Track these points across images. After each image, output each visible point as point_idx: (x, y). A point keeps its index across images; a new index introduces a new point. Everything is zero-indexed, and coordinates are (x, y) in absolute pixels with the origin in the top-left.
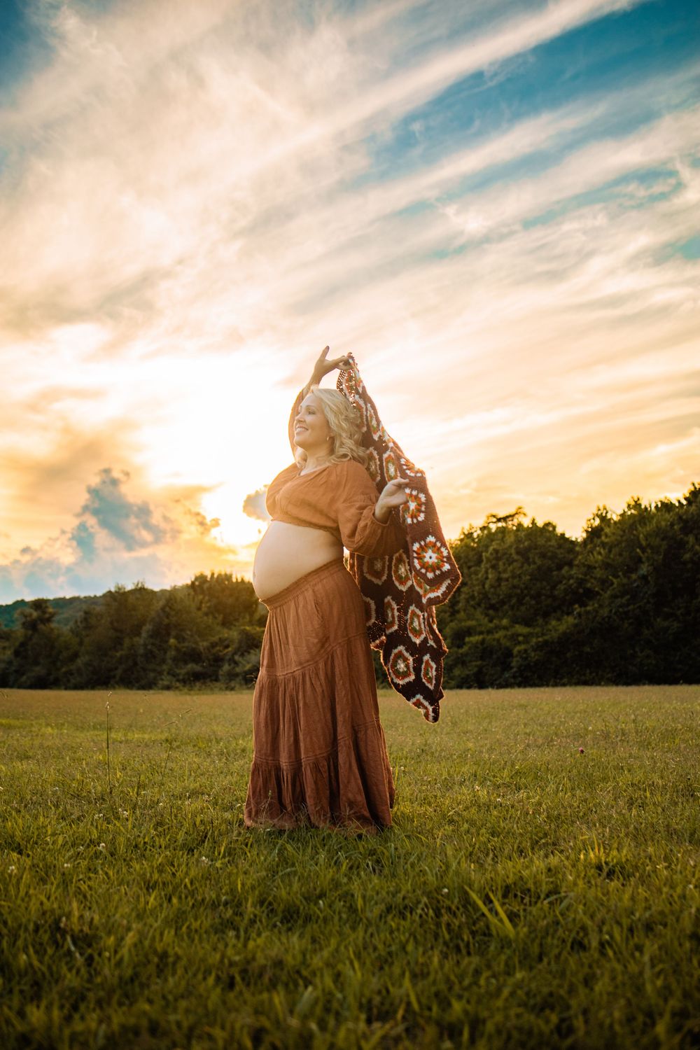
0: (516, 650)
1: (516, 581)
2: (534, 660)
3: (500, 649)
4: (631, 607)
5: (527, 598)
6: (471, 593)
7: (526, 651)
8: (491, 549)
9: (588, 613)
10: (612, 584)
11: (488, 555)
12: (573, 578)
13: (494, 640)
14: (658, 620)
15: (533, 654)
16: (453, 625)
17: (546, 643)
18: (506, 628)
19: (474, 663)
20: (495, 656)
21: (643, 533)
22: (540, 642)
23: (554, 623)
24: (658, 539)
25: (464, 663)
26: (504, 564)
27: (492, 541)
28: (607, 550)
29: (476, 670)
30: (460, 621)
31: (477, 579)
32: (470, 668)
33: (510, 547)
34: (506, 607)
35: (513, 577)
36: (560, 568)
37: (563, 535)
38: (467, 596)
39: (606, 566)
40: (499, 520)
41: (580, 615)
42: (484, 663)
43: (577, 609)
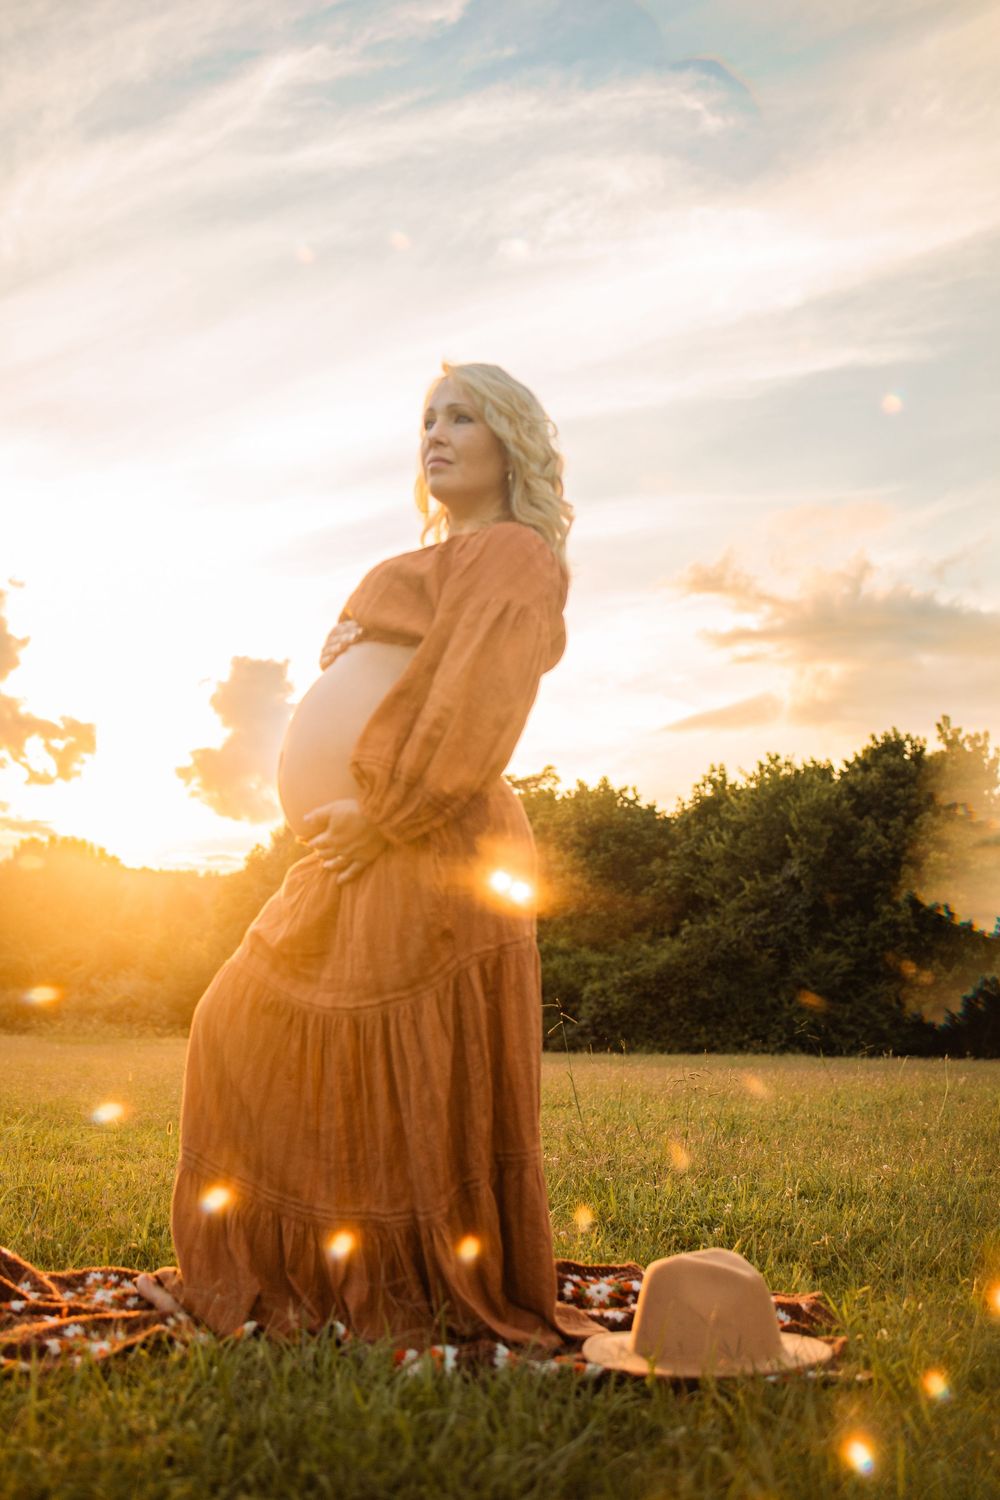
0: (586, 991)
2: (618, 1007)
3: (559, 987)
4: (772, 928)
7: (604, 991)
9: (704, 934)
10: (742, 888)
12: (669, 877)
14: (817, 951)
15: (616, 998)
17: (635, 981)
21: (795, 809)
22: (626, 978)
23: (644, 948)
24: (818, 821)
28: (731, 834)
36: (647, 860)
37: (651, 809)
39: (731, 859)
41: (689, 937)
43: (687, 927)
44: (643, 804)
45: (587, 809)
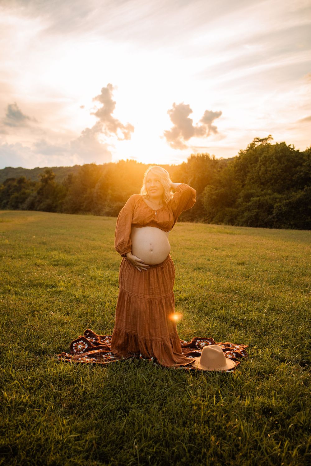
0: (275, 206)
1: (274, 172)
2: (284, 211)
3: (267, 204)
5: (280, 180)
6: (252, 176)
7: (280, 206)
8: (263, 156)
9: (310, 189)
11: (261, 158)
12: (302, 172)
13: (264, 200)
15: (284, 208)
16: (243, 191)
17: (290, 203)
18: (270, 194)
19: (254, 211)
20: (264, 208)
22: (287, 202)
23: (293, 193)
25: (249, 210)
26: (269, 163)
27: (263, 152)
29: (255, 213)
30: (248, 190)
31: (255, 170)
32: (253, 213)
33: (272, 155)
34: (269, 184)
35: (274, 170)
36: (296, 166)
37: (298, 151)
38: (250, 178)
40: (260, 141)
41: (306, 190)
42: (259, 211)
43: (306, 187)
44: (295, 149)
45: (278, 151)
